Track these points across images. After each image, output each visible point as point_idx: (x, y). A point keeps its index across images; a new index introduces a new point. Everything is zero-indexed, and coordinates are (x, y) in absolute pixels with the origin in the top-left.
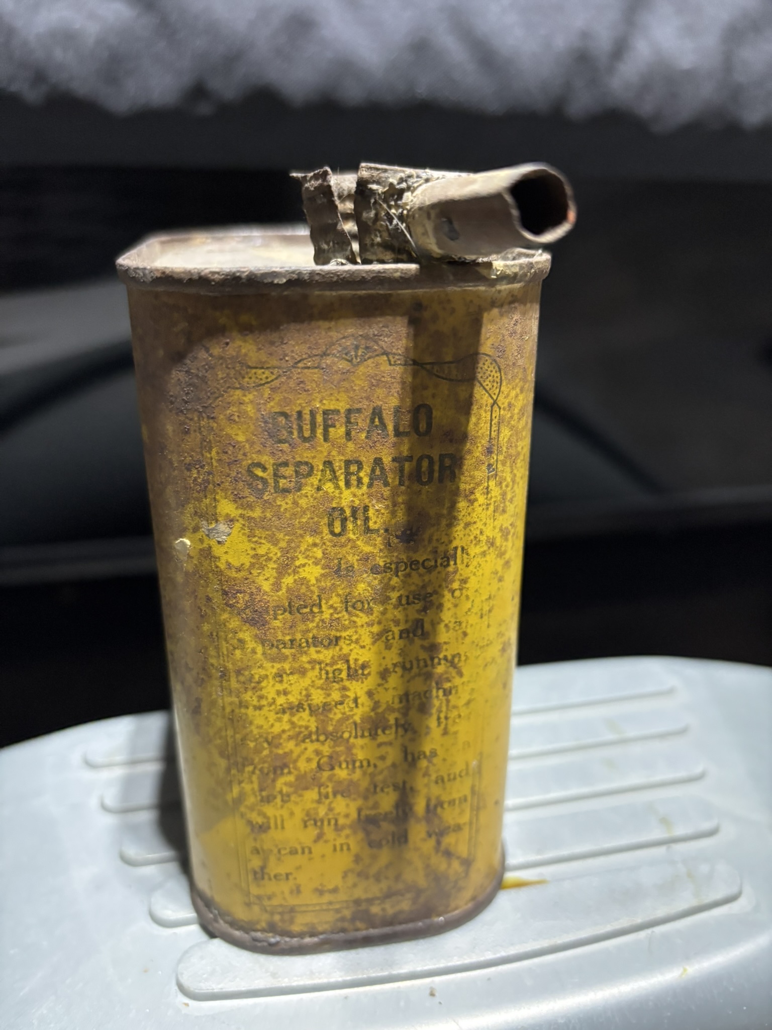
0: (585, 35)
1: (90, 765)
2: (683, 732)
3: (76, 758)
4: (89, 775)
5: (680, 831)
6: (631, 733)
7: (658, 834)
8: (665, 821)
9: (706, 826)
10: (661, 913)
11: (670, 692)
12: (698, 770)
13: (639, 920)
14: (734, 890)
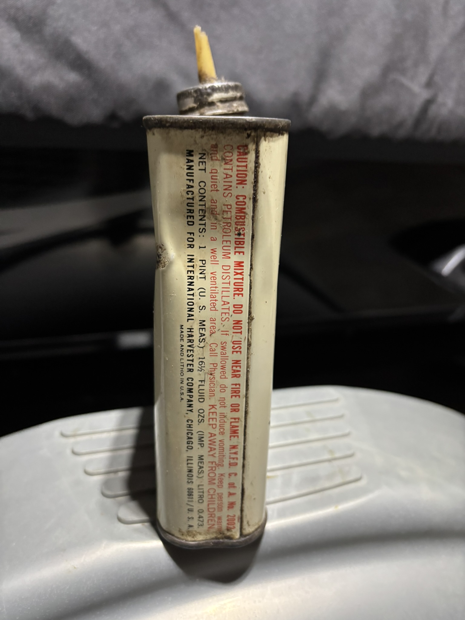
0: (296, 95)
1: (63, 435)
2: (341, 417)
3: (57, 433)
4: (64, 440)
5: (337, 455)
6: (318, 417)
7: (327, 456)
8: (331, 452)
9: (349, 452)
10: (327, 484)
11: (336, 400)
12: (347, 431)
13: (318, 488)
14: (358, 476)
